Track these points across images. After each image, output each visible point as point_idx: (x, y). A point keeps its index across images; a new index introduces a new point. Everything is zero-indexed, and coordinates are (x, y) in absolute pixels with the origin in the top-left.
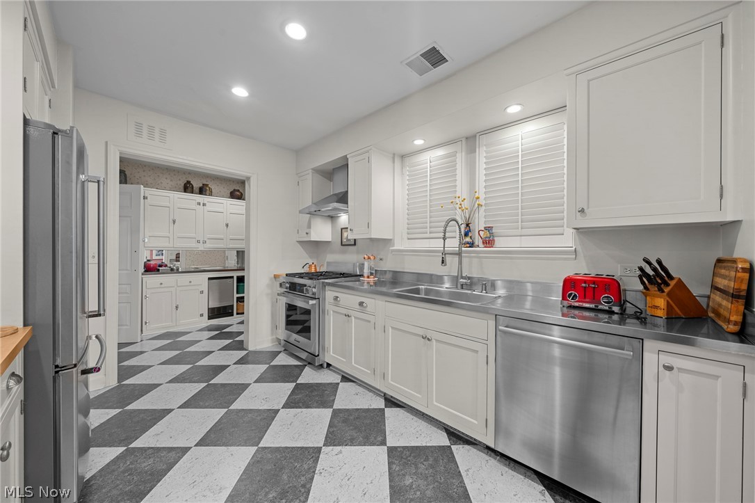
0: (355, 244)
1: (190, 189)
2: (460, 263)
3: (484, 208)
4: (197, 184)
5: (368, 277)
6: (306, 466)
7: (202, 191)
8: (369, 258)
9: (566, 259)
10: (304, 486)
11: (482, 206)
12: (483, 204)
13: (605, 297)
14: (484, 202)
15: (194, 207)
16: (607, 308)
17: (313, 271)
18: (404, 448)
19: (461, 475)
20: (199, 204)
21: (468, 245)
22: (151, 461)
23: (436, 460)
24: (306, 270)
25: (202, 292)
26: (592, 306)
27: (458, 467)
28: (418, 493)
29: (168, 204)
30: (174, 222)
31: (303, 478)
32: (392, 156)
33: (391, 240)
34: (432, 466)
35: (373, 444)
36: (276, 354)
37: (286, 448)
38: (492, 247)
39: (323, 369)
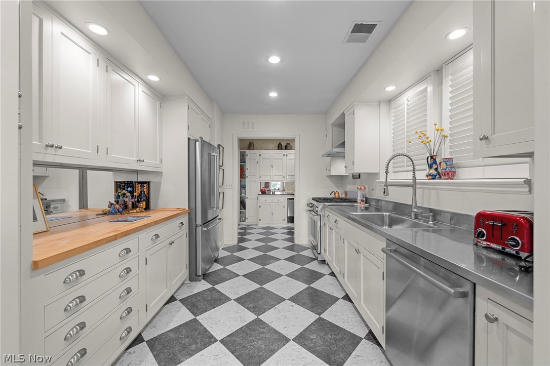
0: (359, 178)
1: (280, 147)
2: (415, 194)
3: (449, 138)
4: (284, 144)
5: (360, 203)
6: (272, 303)
7: (286, 148)
8: (361, 189)
9: (518, 193)
10: (264, 309)
11: (447, 137)
12: (448, 135)
13: (512, 239)
14: (450, 132)
15: (281, 157)
16: (514, 252)
17: (337, 197)
18: (329, 322)
19: (350, 355)
20: (284, 155)
21: (431, 177)
22: (226, 275)
23: (342, 339)
24: (332, 196)
25: (284, 207)
26: (499, 247)
27: (354, 350)
28: (312, 345)
29: (269, 157)
30: (272, 166)
31: (267, 307)
32: (378, 103)
33: (378, 173)
34: (335, 340)
35: (313, 312)
36: (306, 248)
37: (272, 292)
38: (453, 179)
39: (324, 265)
